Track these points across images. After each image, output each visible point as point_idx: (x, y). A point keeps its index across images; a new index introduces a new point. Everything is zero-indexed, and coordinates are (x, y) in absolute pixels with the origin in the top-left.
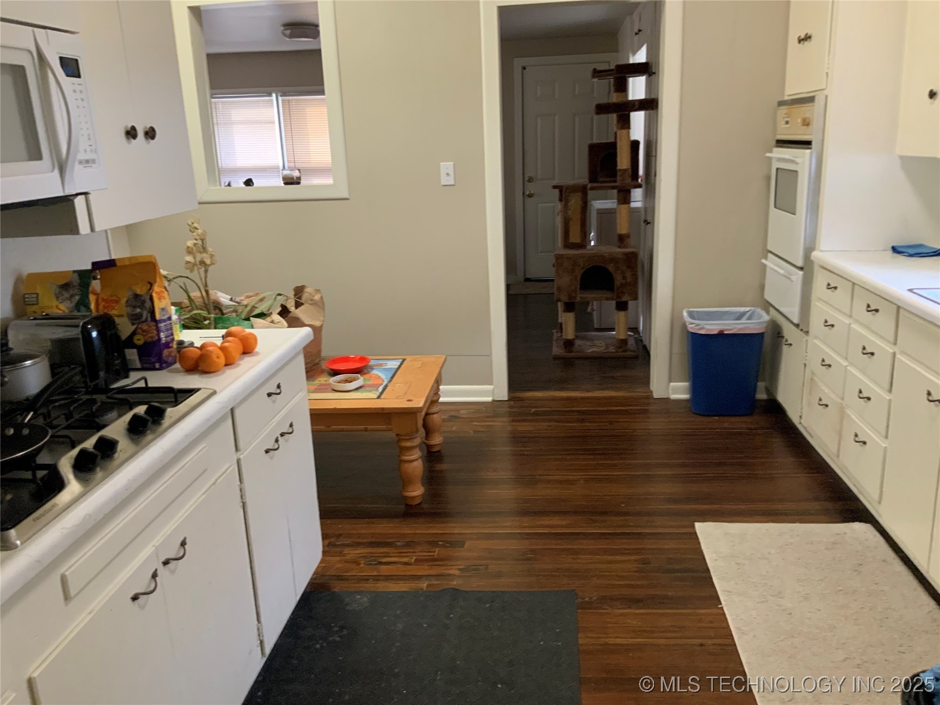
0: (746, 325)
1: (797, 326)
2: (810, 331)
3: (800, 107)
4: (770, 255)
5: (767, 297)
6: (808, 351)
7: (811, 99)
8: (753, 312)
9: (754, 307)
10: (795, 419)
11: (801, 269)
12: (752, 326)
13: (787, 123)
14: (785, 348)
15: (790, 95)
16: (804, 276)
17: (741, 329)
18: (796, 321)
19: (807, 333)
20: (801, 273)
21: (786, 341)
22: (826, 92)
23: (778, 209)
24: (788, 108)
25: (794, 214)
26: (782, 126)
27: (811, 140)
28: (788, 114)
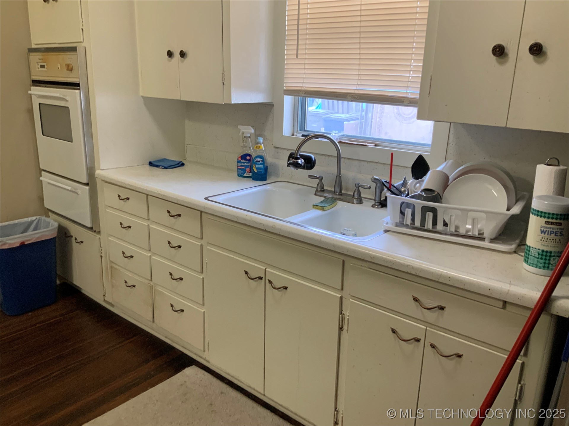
0: (43, 234)
1: (91, 229)
2: (102, 230)
3: (59, 55)
4: (43, 172)
5: (47, 205)
6: (102, 246)
7: (74, 49)
8: (39, 220)
9: (39, 216)
10: (98, 298)
11: (87, 184)
12: (47, 233)
13: (43, 67)
14: (75, 245)
15: (36, 44)
16: (90, 190)
17: (38, 238)
18: (89, 225)
19: (99, 232)
20: (87, 188)
21: (76, 239)
22: (83, 44)
23: (45, 136)
24: (42, 55)
25: (72, 142)
26: (37, 69)
27: (78, 82)
28: (42, 59)
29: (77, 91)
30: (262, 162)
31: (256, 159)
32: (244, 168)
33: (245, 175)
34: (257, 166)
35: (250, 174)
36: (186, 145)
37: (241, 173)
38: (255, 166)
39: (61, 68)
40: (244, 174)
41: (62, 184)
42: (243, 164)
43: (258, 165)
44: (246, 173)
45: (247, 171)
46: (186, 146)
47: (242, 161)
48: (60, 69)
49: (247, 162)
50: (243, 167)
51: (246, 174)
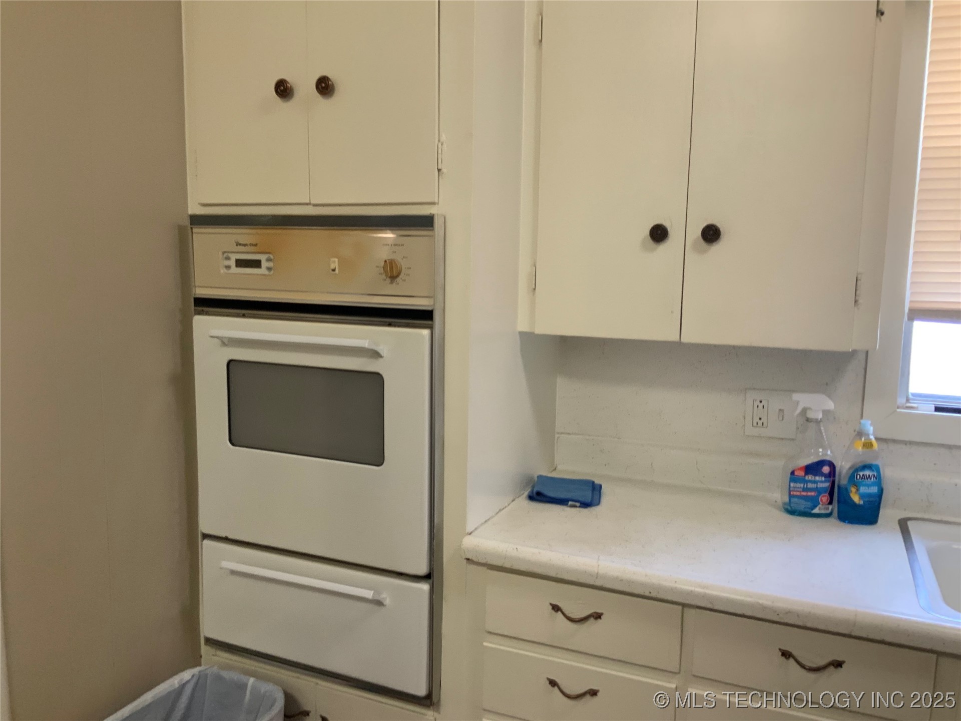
4: (209, 543)
5: (209, 630)
7: (418, 222)
11: (422, 578)
13: (250, 264)
23: (243, 446)
24: (256, 234)
26: (223, 271)
27: (430, 309)
28: (256, 245)
29: (426, 332)
30: (876, 478)
31: (861, 474)
32: (813, 494)
33: (816, 511)
34: (863, 490)
35: (828, 509)
36: (557, 436)
37: (803, 507)
38: (858, 490)
39: (339, 269)
40: (812, 510)
41: (295, 574)
42: (810, 485)
43: (867, 488)
44: (820, 506)
45: (822, 500)
46: (558, 438)
47: (810, 477)
48: (337, 271)
49: (823, 479)
50: (811, 492)
51: (820, 509)
